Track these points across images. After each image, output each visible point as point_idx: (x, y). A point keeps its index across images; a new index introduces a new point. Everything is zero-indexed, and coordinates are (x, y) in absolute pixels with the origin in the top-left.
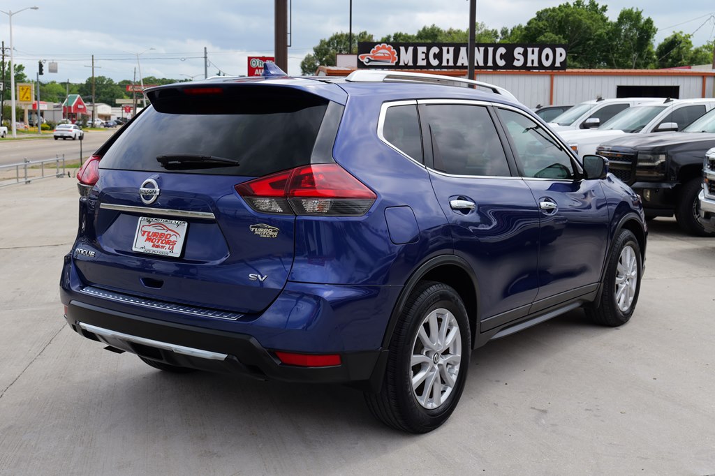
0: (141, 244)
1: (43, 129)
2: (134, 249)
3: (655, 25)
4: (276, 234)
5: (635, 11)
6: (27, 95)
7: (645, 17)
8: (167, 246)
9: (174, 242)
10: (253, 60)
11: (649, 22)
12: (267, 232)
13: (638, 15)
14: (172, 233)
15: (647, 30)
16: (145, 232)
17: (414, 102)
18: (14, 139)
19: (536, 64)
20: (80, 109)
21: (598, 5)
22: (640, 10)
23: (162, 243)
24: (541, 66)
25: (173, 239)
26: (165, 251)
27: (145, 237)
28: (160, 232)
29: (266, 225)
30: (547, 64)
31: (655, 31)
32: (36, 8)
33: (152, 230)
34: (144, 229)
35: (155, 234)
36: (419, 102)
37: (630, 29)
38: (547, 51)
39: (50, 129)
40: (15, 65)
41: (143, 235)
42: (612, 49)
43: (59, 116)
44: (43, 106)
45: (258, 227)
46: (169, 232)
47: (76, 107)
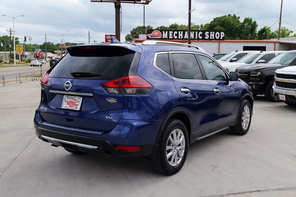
0: (65, 106)
1: (26, 62)
2: (62, 107)
3: (257, 24)
4: (116, 101)
5: (250, 18)
6: (20, 49)
7: (253, 20)
8: (75, 106)
9: (77, 105)
10: (107, 36)
11: (255, 22)
12: (112, 101)
13: (251, 20)
14: (77, 101)
15: (254, 25)
16: (66, 101)
17: (167, 52)
18: (15, 66)
19: (213, 38)
20: (41, 54)
21: (236, 16)
22: (251, 18)
23: (73, 105)
24: (215, 39)
25: (77, 103)
26: (74, 108)
27: (67, 103)
28: (72, 101)
29: (112, 98)
30: (217, 38)
31: (257, 26)
32: (24, 16)
33: (69, 100)
34: (66, 100)
35: (70, 102)
36: (169, 52)
37: (248, 25)
38: (218, 33)
39: (29, 62)
40: (15, 38)
41: (66, 102)
42: (242, 32)
43: (32, 57)
44: (26, 53)
45: (109, 99)
46: (75, 101)
47: (39, 54)
